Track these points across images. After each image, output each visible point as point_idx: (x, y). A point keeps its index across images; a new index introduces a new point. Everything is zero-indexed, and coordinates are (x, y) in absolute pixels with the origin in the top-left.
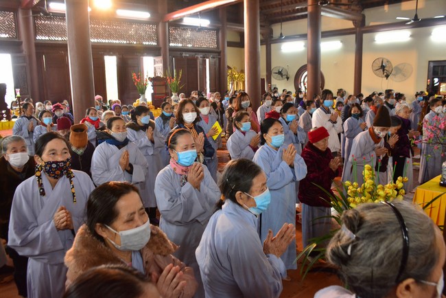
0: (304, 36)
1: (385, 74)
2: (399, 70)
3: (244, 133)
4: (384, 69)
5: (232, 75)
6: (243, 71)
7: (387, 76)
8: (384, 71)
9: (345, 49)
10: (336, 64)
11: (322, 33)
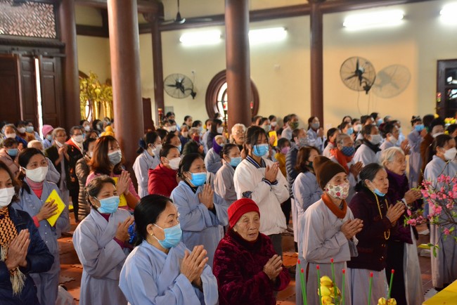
0: (218, 19)
1: (364, 85)
2: (387, 78)
3: (106, 216)
4: (360, 77)
5: (89, 89)
6: (109, 82)
7: (367, 89)
8: (360, 78)
9: (293, 43)
10: (278, 69)
11: (252, 13)
